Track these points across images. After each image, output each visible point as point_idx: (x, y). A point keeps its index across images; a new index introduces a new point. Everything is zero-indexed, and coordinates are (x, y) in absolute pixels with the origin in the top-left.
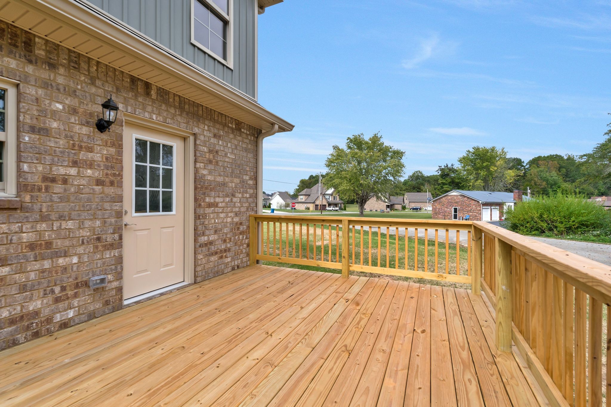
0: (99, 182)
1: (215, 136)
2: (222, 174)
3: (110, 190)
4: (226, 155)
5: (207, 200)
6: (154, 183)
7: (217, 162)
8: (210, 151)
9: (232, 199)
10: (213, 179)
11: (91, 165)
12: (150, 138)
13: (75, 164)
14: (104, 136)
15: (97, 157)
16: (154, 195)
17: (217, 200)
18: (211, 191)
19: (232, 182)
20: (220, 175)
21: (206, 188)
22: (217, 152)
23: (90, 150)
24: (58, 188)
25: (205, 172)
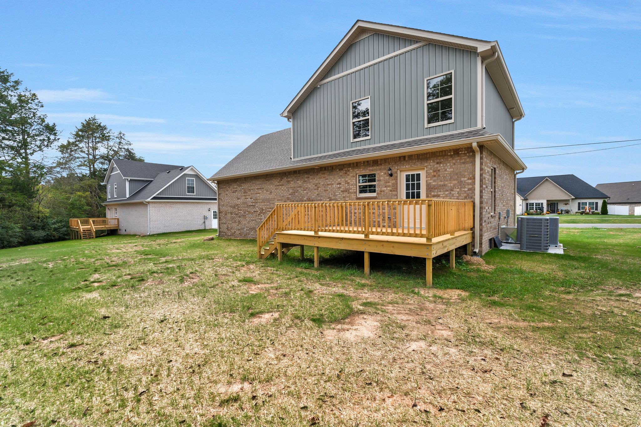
0: (391, 191)
1: (437, 163)
2: (443, 180)
3: (394, 193)
4: (446, 170)
5: (433, 193)
6: (413, 189)
7: (439, 175)
8: (434, 171)
9: (450, 193)
10: (436, 183)
11: (389, 186)
12: (410, 173)
13: (386, 187)
14: (392, 178)
15: (390, 184)
16: (413, 193)
17: (439, 193)
18: (435, 189)
19: (451, 183)
20: (441, 181)
21: (432, 188)
22: (439, 171)
23: (389, 182)
24: (382, 193)
25: (431, 181)
